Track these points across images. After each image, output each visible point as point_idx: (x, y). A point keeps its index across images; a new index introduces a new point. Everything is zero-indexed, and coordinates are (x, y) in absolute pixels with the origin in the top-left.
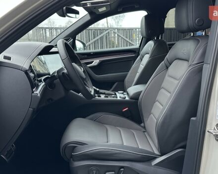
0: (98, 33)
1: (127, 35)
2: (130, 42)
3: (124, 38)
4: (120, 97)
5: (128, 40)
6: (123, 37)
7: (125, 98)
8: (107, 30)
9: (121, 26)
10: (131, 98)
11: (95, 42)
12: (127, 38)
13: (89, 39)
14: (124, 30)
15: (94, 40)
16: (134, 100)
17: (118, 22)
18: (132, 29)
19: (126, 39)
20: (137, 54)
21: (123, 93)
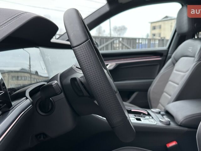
20: (165, 57)
21: (159, 113)
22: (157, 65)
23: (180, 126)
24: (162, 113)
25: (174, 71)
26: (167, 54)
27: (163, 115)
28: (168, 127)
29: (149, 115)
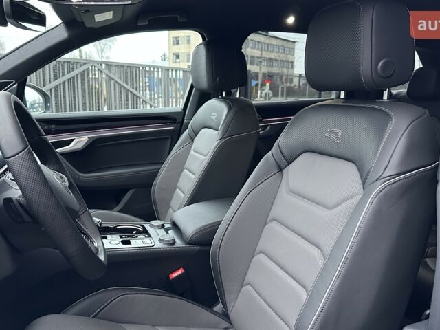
0: (63, 69)
1: (127, 77)
2: (134, 91)
3: (121, 82)
4: (161, 240)
5: (128, 87)
6: (119, 81)
7: (174, 242)
8: (85, 64)
9: (108, 58)
10: (190, 243)
11: (56, 88)
12: (127, 83)
13: (44, 80)
14: (119, 66)
15: (54, 84)
16: (198, 248)
17: (102, 51)
18: (137, 67)
19: (125, 85)
20: (179, 125)
21: (163, 226)
22: (167, 139)
23: (189, 244)
24: (166, 226)
25: (192, 152)
26: (183, 120)
27: (167, 230)
28: (171, 248)
29: (145, 231)
